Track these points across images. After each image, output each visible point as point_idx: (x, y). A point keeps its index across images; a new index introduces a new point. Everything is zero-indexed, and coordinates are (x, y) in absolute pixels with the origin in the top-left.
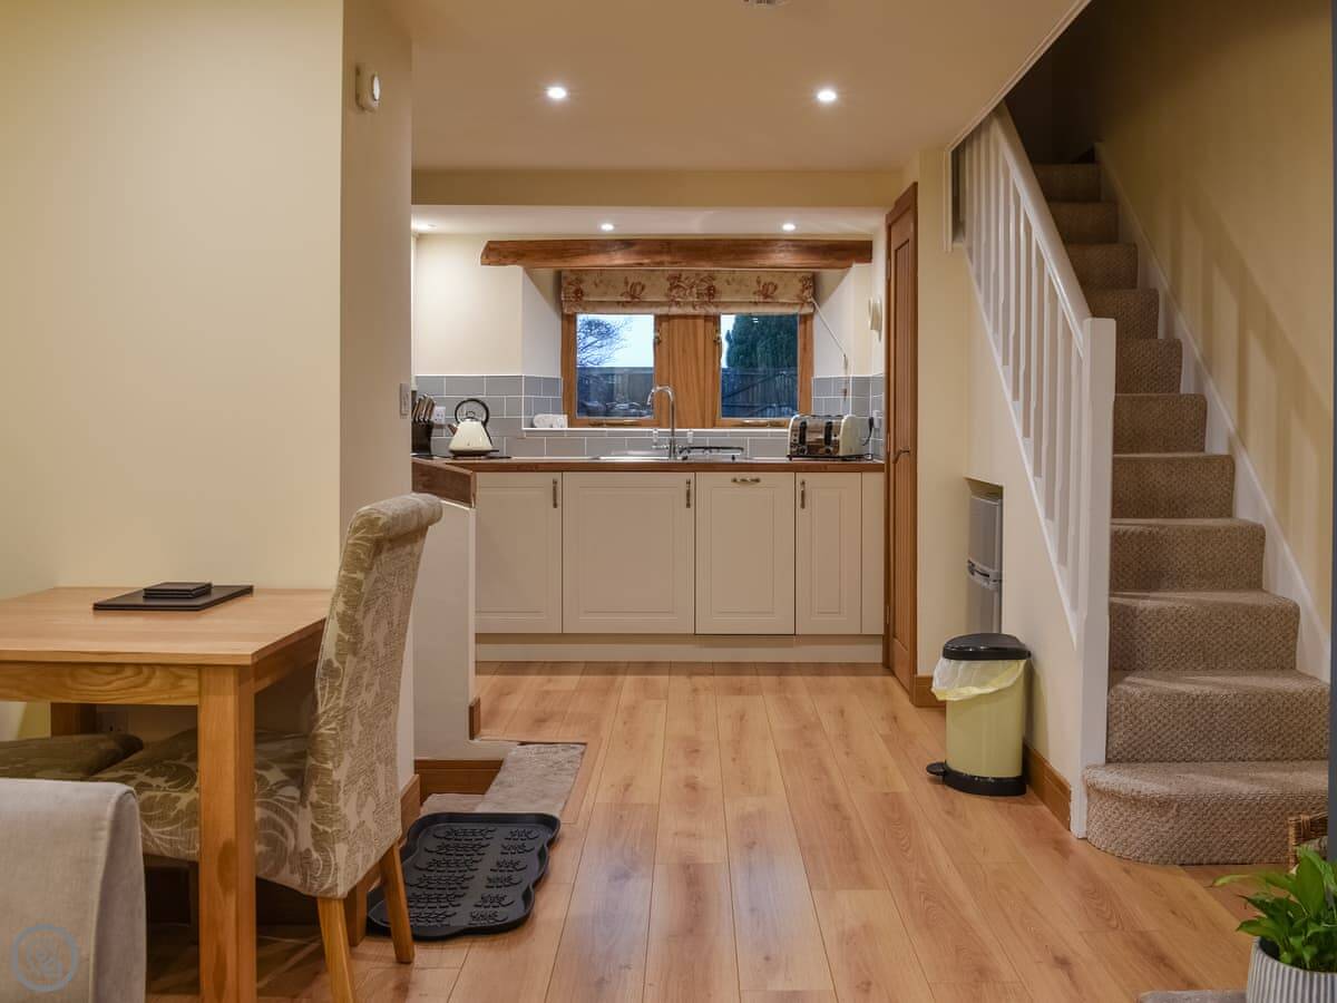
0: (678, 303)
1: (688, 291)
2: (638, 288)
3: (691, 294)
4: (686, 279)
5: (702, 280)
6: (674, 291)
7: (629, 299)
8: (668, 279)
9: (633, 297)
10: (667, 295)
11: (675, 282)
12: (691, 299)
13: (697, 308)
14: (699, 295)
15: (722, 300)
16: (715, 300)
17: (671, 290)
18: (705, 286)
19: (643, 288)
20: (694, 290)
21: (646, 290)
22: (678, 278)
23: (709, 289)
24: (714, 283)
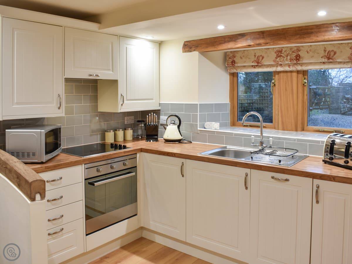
0: (281, 65)
1: (285, 58)
2: (261, 58)
3: (287, 60)
4: (285, 51)
5: (293, 52)
6: (278, 58)
7: (256, 64)
8: (275, 53)
9: (258, 63)
10: (274, 61)
11: (279, 53)
12: (287, 62)
13: (291, 67)
14: (291, 60)
15: (303, 62)
16: (301, 62)
17: (276, 58)
18: (295, 54)
19: (263, 58)
20: (289, 57)
21: (264, 59)
22: (281, 52)
23: (296, 56)
24: (299, 53)
